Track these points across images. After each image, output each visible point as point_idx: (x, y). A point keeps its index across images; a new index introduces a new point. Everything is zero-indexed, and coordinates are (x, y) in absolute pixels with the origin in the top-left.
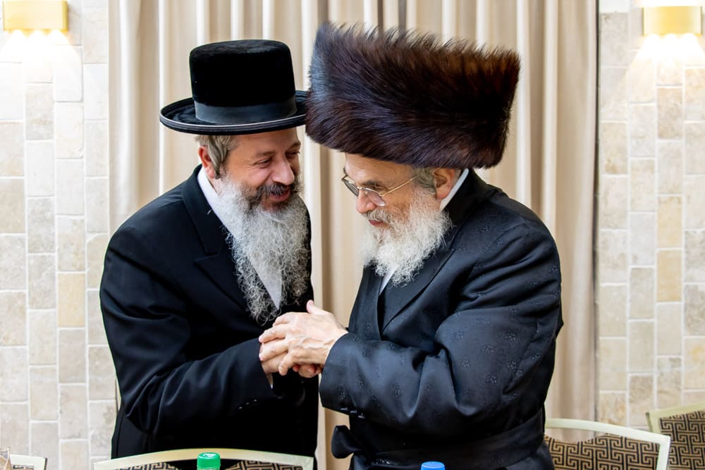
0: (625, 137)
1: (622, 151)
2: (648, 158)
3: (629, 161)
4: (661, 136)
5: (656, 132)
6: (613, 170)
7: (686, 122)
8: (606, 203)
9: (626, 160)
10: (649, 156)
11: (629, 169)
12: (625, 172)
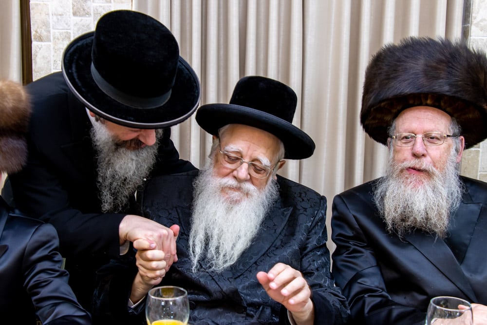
0: (48, 14)
1: (46, 24)
2: (66, 31)
3: (51, 32)
4: (75, 14)
5: (71, 11)
6: (40, 39)
7: (94, 5)
8: (36, 63)
9: (49, 32)
10: (67, 29)
11: (52, 38)
12: (50, 41)
